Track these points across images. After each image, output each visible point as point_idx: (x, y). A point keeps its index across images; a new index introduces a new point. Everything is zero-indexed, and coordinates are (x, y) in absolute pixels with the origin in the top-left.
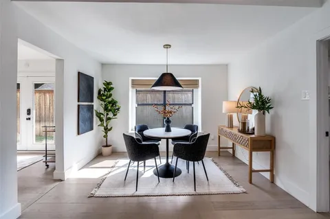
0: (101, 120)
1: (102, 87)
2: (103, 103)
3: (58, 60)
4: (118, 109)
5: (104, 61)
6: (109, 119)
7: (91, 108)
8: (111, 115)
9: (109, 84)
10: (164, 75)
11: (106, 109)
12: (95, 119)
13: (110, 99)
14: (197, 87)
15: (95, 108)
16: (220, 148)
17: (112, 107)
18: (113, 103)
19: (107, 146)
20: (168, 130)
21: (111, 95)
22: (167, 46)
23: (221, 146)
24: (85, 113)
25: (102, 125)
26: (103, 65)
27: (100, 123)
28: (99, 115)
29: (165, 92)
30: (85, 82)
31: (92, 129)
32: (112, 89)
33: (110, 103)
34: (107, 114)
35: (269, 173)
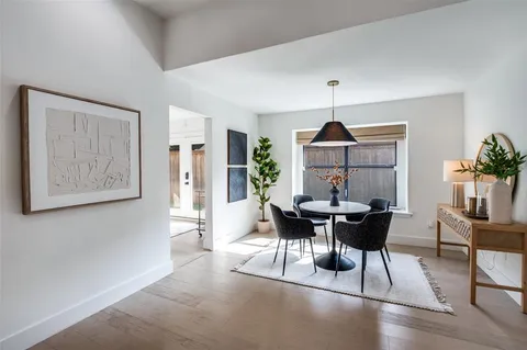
0: (257, 187)
1: (258, 145)
2: (258, 165)
3: (207, 119)
4: (277, 174)
5: (262, 111)
6: (267, 186)
7: (243, 172)
8: (268, 181)
9: (265, 140)
10: (328, 125)
11: (262, 173)
12: (250, 185)
13: (268, 161)
14: (403, 138)
15: (249, 172)
16: (439, 243)
17: (269, 170)
18: (272, 166)
19: (264, 221)
20: (335, 203)
21: (268, 155)
22: (334, 83)
23: (442, 240)
24: (236, 178)
25: (258, 193)
26: (260, 116)
27: (255, 191)
28: (254, 180)
29: (347, 147)
30: (236, 141)
31: (245, 197)
32: (269, 146)
33: (266, 165)
34: (265, 180)
35: (520, 294)
